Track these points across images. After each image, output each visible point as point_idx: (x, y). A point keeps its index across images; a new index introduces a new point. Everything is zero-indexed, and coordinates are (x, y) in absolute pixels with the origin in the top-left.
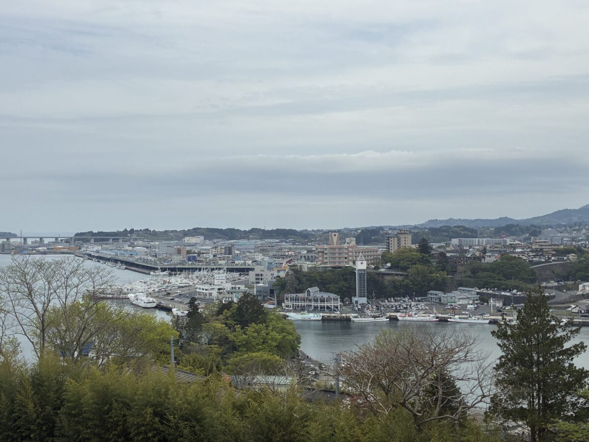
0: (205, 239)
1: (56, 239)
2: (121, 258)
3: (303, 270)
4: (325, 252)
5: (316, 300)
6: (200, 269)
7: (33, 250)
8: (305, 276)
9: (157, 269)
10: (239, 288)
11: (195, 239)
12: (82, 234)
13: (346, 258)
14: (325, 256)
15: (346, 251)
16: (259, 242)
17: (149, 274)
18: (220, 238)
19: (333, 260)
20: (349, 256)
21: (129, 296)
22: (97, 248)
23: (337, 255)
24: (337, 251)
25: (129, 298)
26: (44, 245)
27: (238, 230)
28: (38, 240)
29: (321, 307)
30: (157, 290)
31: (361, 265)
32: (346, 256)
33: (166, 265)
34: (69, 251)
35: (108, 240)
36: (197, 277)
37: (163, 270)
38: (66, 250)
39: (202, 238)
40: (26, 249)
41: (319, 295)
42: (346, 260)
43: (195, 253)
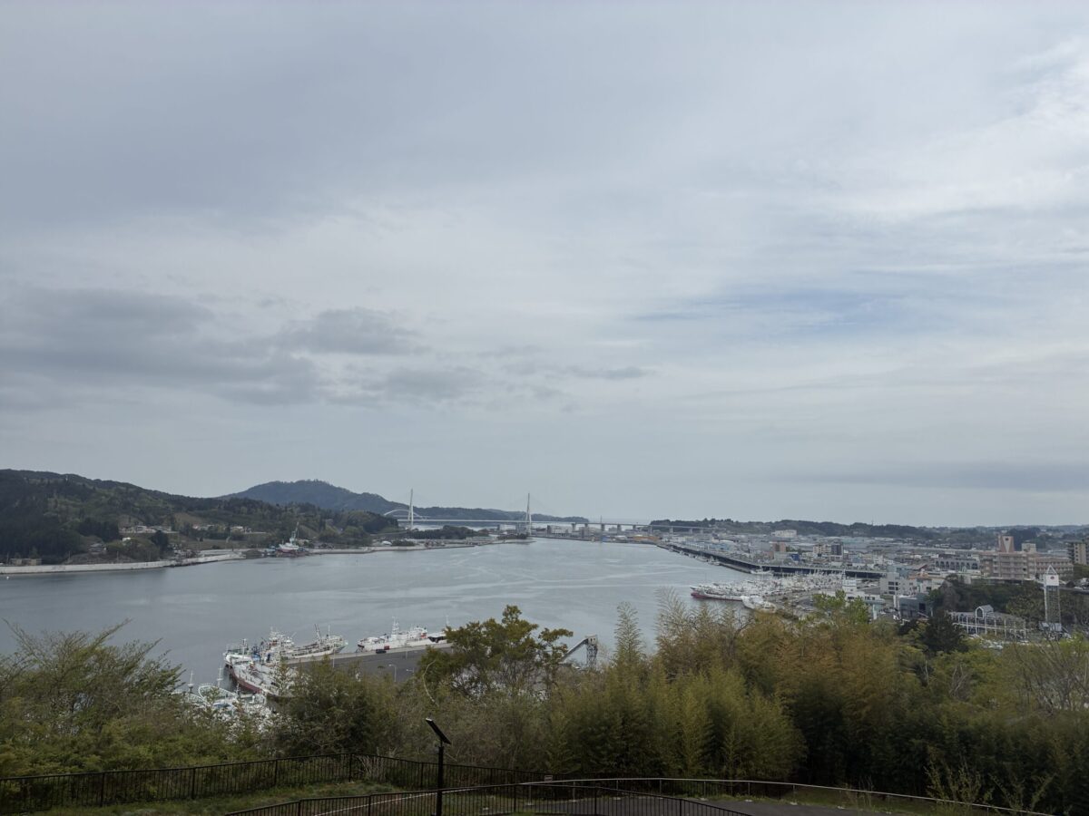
0: (798, 534)
1: (634, 526)
2: (712, 552)
3: (966, 582)
4: (994, 560)
5: (991, 623)
6: (813, 572)
7: (612, 538)
8: (969, 590)
9: (758, 568)
10: (874, 598)
11: (788, 534)
12: (658, 522)
13: (1024, 569)
14: (994, 566)
15: (1025, 561)
16: (868, 541)
17: (750, 573)
18: (816, 533)
19: (1006, 571)
20: (1029, 567)
21: (742, 597)
22: (681, 539)
23: (1012, 565)
24: (1012, 559)
25: (741, 601)
26: (622, 533)
27: (837, 525)
28: (616, 526)
29: (998, 633)
30: (770, 593)
31: (1051, 580)
32: (1026, 567)
33: (767, 563)
34: (650, 541)
35: (687, 530)
36: (812, 581)
37: (766, 569)
38: (646, 540)
39: (795, 532)
40: (605, 536)
41: (995, 616)
42: (1026, 573)
43: (794, 550)
